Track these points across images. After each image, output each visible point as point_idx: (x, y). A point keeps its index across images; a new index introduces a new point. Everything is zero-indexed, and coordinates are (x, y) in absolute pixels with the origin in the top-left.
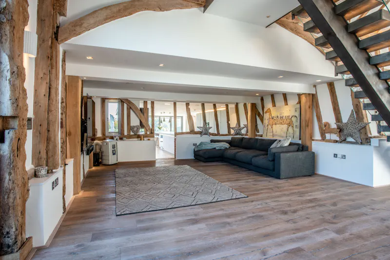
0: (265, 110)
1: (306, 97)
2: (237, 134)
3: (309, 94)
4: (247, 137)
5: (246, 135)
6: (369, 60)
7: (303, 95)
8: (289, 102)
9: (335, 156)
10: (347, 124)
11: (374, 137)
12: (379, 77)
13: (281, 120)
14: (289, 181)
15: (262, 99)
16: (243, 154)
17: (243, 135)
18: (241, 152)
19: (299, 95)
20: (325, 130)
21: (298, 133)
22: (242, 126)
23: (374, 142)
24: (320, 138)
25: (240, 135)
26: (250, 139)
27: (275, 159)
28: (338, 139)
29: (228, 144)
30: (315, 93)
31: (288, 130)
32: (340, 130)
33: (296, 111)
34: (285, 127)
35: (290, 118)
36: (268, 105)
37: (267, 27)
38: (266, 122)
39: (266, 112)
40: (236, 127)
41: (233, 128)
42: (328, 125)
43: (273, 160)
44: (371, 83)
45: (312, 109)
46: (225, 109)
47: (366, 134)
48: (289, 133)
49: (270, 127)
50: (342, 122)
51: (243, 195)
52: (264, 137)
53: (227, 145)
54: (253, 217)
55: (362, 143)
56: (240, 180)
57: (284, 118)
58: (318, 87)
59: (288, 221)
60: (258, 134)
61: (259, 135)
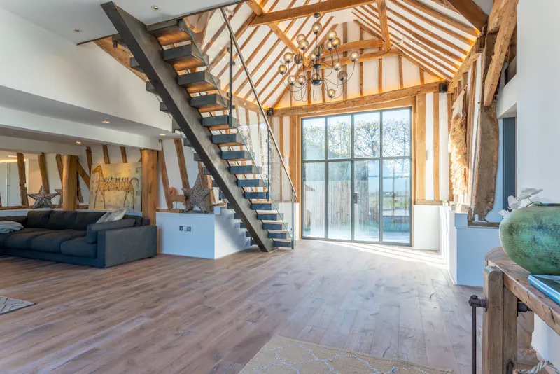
0: (93, 167)
1: (148, 154)
2: (42, 206)
3: (153, 150)
4: (61, 210)
5: (60, 206)
6: (201, 121)
7: (145, 151)
8: (129, 159)
9: (181, 228)
10: (193, 190)
11: (218, 205)
12: (212, 141)
13: (115, 183)
14: (119, 268)
15: (89, 151)
16: (46, 238)
17: (54, 206)
18: (43, 234)
19: (141, 150)
20: (171, 196)
21: (139, 202)
22: (52, 191)
23: (217, 210)
24: (166, 208)
25: (48, 206)
26: (64, 212)
27: (97, 240)
28: (184, 208)
29: (19, 225)
30: (160, 149)
31: (126, 198)
32: (187, 197)
33: (137, 172)
34: (122, 193)
35: (129, 180)
36: (99, 161)
37: (78, 44)
38: (94, 185)
39: (95, 171)
40: (40, 193)
41: (32, 196)
42: (174, 191)
43: (96, 242)
44: (203, 146)
45: (157, 170)
46: (16, 161)
47: (210, 201)
48: (128, 202)
49: (100, 193)
50: (189, 188)
51: (27, 303)
52: (91, 210)
53: (17, 226)
54: (32, 332)
55: (206, 212)
56: (32, 281)
57: (121, 181)
58: (164, 142)
59: (92, 322)
60: (81, 204)
61: (83, 207)
